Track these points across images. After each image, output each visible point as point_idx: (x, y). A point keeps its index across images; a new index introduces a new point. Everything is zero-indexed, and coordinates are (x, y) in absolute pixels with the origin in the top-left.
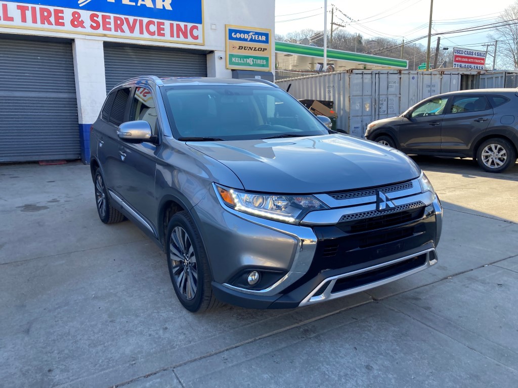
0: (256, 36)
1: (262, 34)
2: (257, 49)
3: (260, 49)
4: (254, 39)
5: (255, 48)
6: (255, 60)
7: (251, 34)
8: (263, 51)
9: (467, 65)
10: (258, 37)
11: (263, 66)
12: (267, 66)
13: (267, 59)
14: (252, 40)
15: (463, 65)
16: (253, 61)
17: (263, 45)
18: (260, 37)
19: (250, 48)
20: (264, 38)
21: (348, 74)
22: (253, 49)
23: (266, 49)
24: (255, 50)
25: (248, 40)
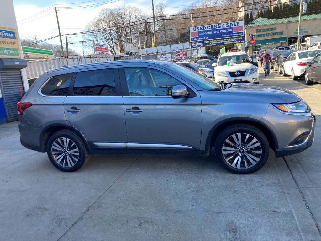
0: (7, 33)
1: (11, 32)
2: (9, 43)
3: (11, 43)
4: (5, 35)
5: (8, 42)
6: (9, 51)
7: (3, 32)
8: (13, 44)
9: (102, 52)
10: (8, 34)
11: (15, 55)
12: (18, 54)
13: (17, 50)
14: (4, 37)
15: (100, 52)
16: (8, 51)
17: (12, 40)
18: (9, 34)
19: (4, 42)
20: (12, 35)
21: (66, 59)
22: (7, 43)
23: (15, 43)
24: (7, 44)
25: (2, 36)
